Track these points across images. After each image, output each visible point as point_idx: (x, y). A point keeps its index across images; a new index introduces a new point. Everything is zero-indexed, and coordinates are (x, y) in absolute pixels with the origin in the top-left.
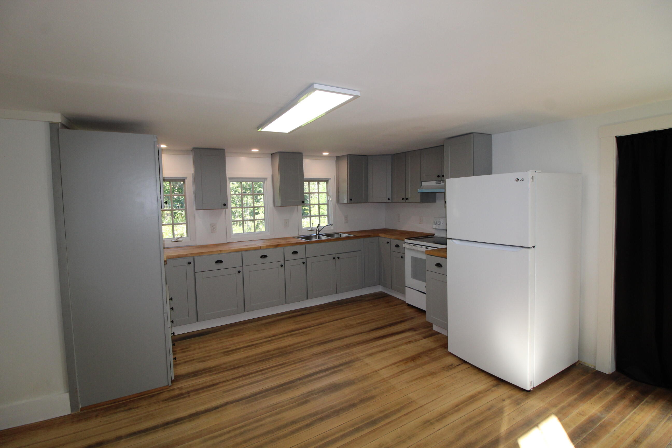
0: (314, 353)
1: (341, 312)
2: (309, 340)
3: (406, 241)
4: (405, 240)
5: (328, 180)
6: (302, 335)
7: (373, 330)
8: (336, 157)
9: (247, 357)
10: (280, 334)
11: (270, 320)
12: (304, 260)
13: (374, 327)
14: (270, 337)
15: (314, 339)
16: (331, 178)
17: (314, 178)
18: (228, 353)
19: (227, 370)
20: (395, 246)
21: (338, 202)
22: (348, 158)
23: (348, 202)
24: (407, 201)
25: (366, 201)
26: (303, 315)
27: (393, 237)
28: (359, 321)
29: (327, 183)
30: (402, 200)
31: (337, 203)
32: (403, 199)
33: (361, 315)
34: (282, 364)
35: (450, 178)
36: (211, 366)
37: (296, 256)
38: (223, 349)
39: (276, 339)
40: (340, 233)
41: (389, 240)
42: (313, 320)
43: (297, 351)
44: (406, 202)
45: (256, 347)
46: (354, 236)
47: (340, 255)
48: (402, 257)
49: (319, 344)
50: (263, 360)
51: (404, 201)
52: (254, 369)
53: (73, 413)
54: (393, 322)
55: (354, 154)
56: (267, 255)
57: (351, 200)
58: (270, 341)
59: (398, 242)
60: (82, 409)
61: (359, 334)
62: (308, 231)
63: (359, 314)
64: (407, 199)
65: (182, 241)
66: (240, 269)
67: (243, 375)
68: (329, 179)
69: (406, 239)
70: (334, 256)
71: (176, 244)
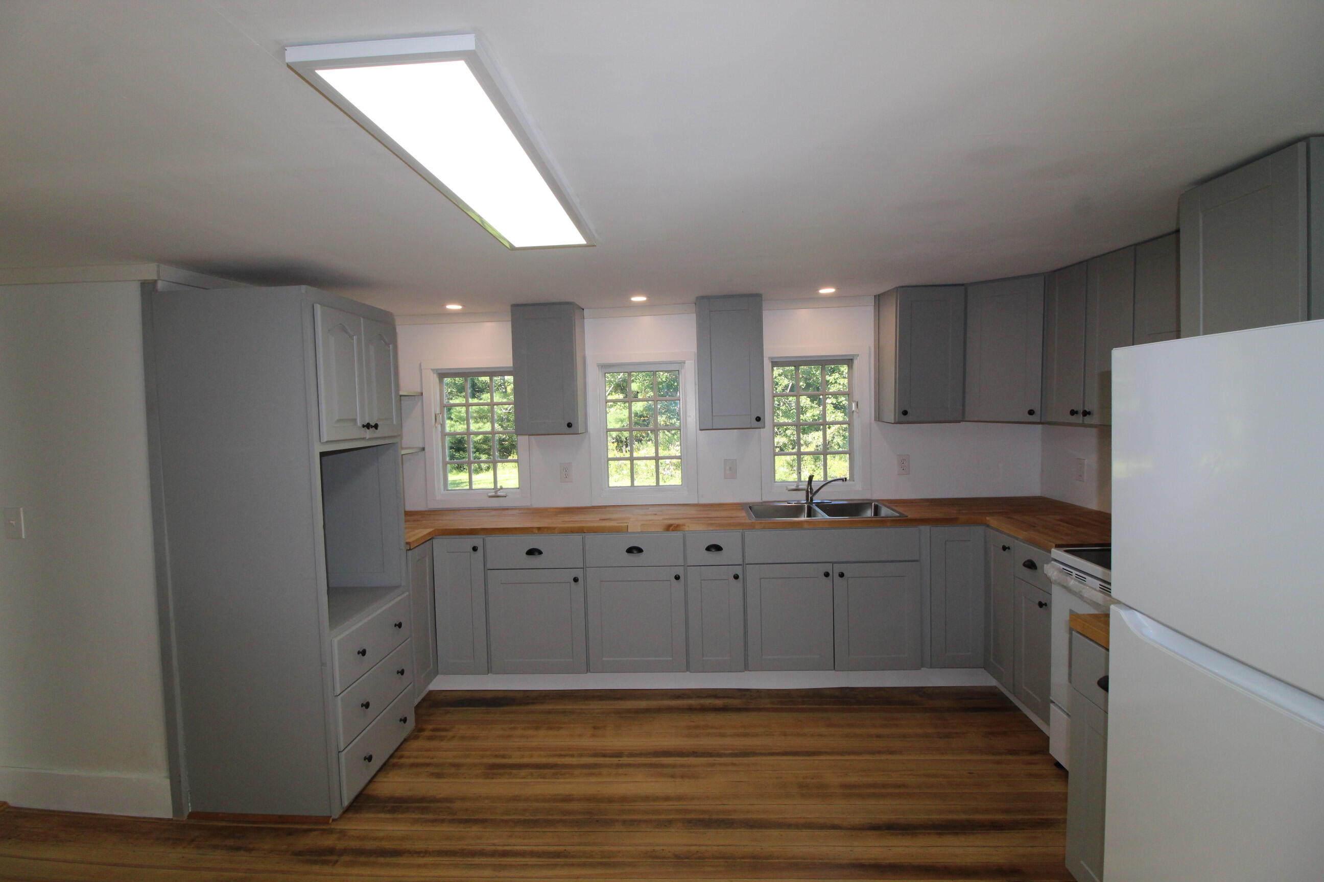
0: (657, 848)
1: (823, 730)
2: (679, 798)
3: (1057, 553)
4: (1054, 550)
5: (852, 359)
6: (673, 776)
7: (875, 828)
8: (875, 296)
9: (516, 799)
10: (632, 755)
11: (643, 704)
12: (738, 570)
13: (884, 818)
14: (604, 756)
15: (692, 799)
16: (858, 355)
17: (811, 357)
18: (495, 770)
19: (452, 821)
20: (1024, 565)
21: (879, 418)
22: (897, 298)
23: (897, 420)
24: (1087, 419)
25: (961, 418)
26: (725, 709)
27: (1023, 534)
28: (853, 779)
29: (850, 367)
30: (1070, 416)
31: (875, 420)
32: (1073, 413)
33: (877, 757)
34: (557, 855)
35: (1201, 332)
36: (438, 797)
37: (713, 557)
38: (496, 756)
39: (610, 766)
40: (877, 501)
41: (1007, 541)
42: (738, 735)
43: (624, 822)
44: (1083, 425)
45: (555, 776)
46: (901, 515)
47: (848, 570)
48: (1041, 605)
49: (690, 821)
50: (534, 823)
51: (1078, 419)
52: (496, 841)
53: (175, 818)
54: (963, 817)
55: (914, 283)
56: (643, 549)
57: (905, 413)
58: (595, 766)
59: (1034, 553)
60: (192, 815)
61: (822, 827)
62: (789, 491)
63: (873, 753)
64: (1086, 413)
65: (505, 497)
66: (579, 574)
67: (463, 850)
68: (853, 355)
69: (1058, 546)
70: (828, 568)
71: (495, 503)
